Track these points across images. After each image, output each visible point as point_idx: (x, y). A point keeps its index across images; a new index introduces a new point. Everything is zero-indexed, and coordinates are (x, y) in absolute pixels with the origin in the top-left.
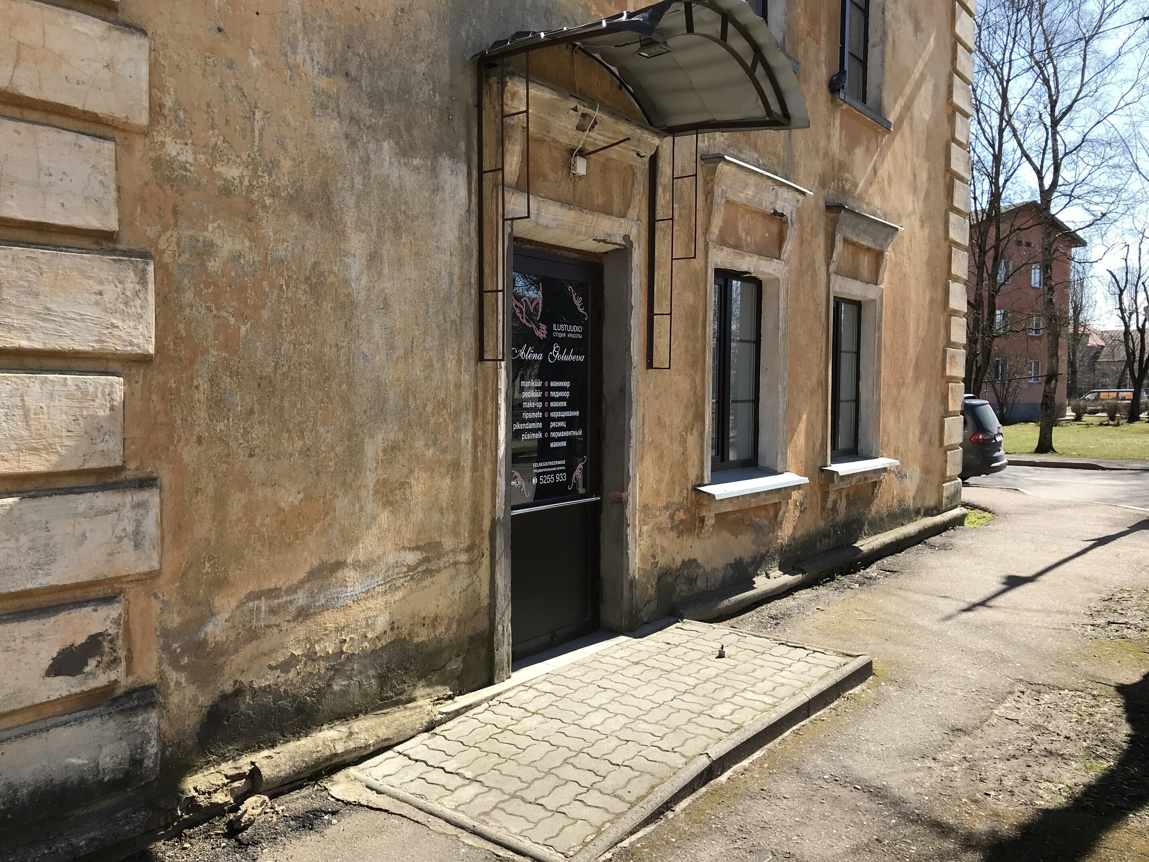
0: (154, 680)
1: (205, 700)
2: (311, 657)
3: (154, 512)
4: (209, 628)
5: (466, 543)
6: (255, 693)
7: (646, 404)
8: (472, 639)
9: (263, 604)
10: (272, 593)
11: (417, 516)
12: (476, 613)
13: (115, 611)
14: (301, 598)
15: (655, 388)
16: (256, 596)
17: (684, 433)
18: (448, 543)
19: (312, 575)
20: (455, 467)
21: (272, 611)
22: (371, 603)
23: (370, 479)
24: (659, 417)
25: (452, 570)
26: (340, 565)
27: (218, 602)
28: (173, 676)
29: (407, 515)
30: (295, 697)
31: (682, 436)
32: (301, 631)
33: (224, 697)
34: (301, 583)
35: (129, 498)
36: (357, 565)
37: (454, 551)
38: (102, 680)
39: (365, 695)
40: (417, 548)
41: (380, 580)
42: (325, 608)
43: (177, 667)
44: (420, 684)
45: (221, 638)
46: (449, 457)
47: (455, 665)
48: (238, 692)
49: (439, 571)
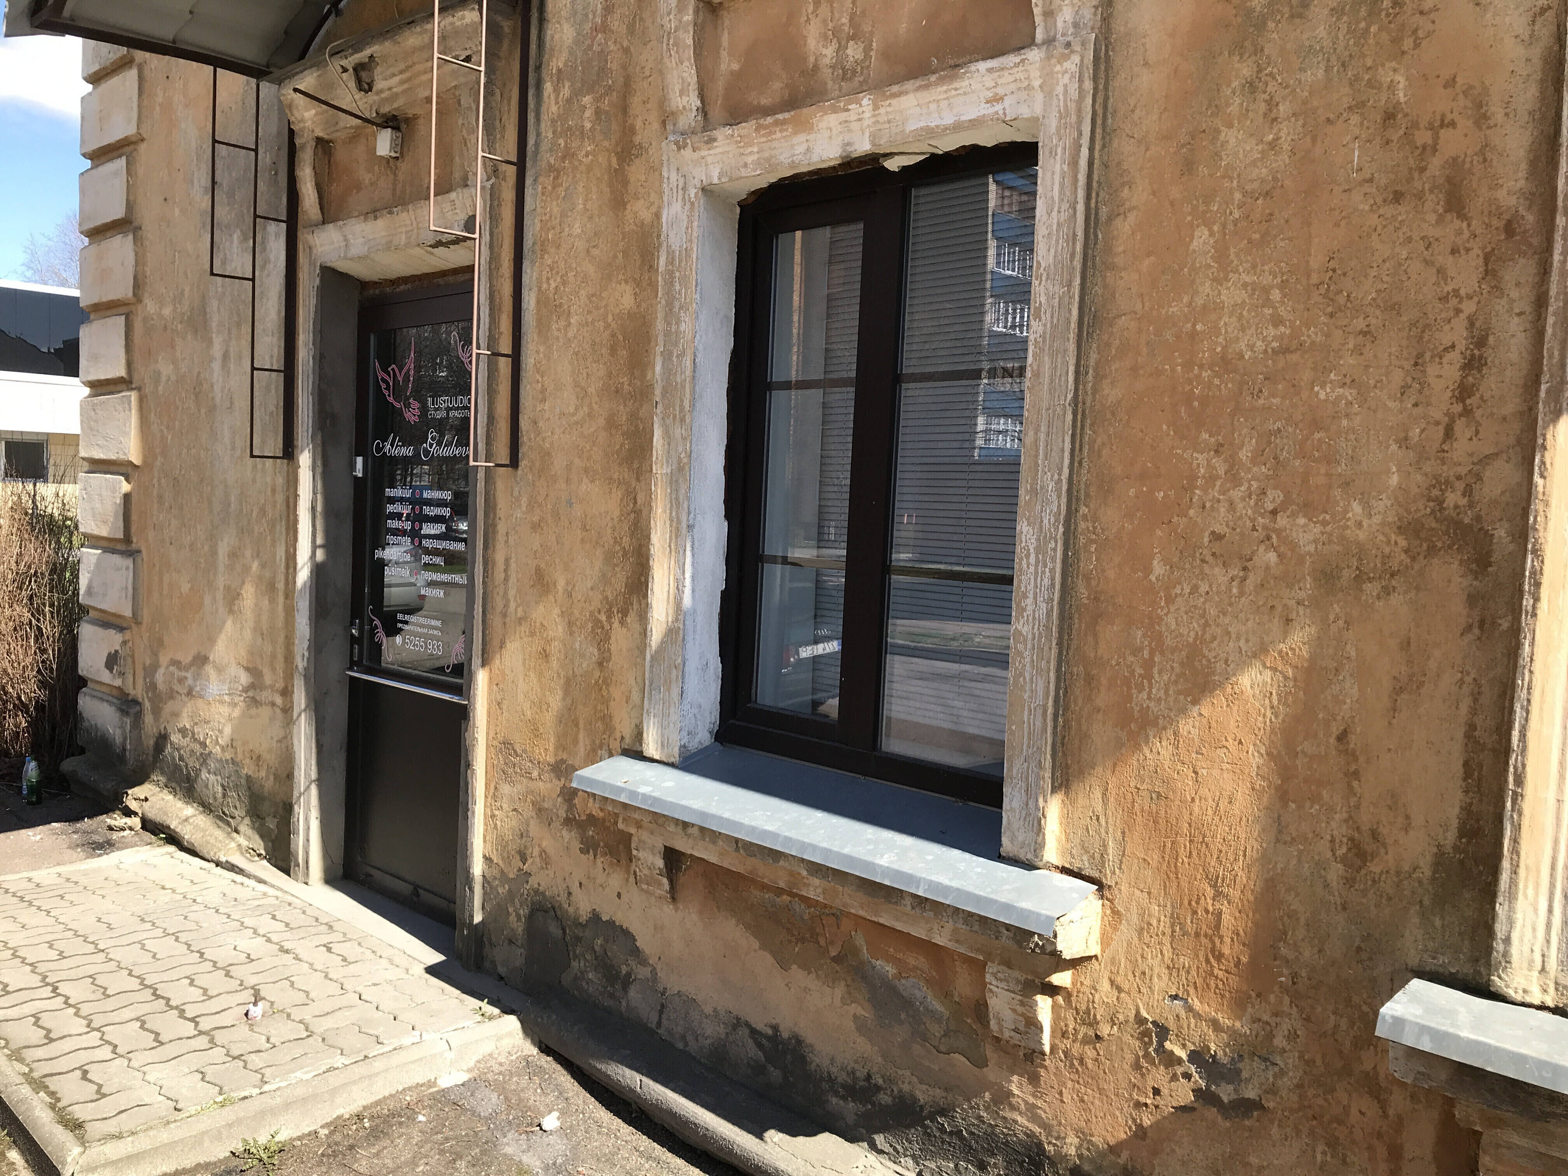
0: (140, 699)
1: (156, 730)
2: (193, 735)
4: (158, 675)
6: (171, 744)
7: (511, 539)
9: (175, 672)
10: (180, 665)
11: (248, 635)
13: (121, 638)
14: (190, 678)
15: (531, 507)
16: (173, 663)
17: (603, 618)
18: (267, 676)
19: (194, 661)
21: (178, 680)
22: (221, 709)
23: (221, 581)
24: (538, 570)
26: (203, 660)
27: (161, 658)
28: (146, 703)
29: (241, 629)
30: (186, 766)
31: (597, 623)
32: (189, 708)
33: (161, 736)
34: (190, 665)
35: (125, 562)
36: (214, 666)
37: (272, 688)
38: (117, 683)
40: (248, 669)
41: (226, 689)
42: (199, 695)
43: (148, 697)
44: (246, 821)
45: (161, 687)
46: (267, 575)
47: (272, 825)
48: (166, 737)
49: (261, 705)
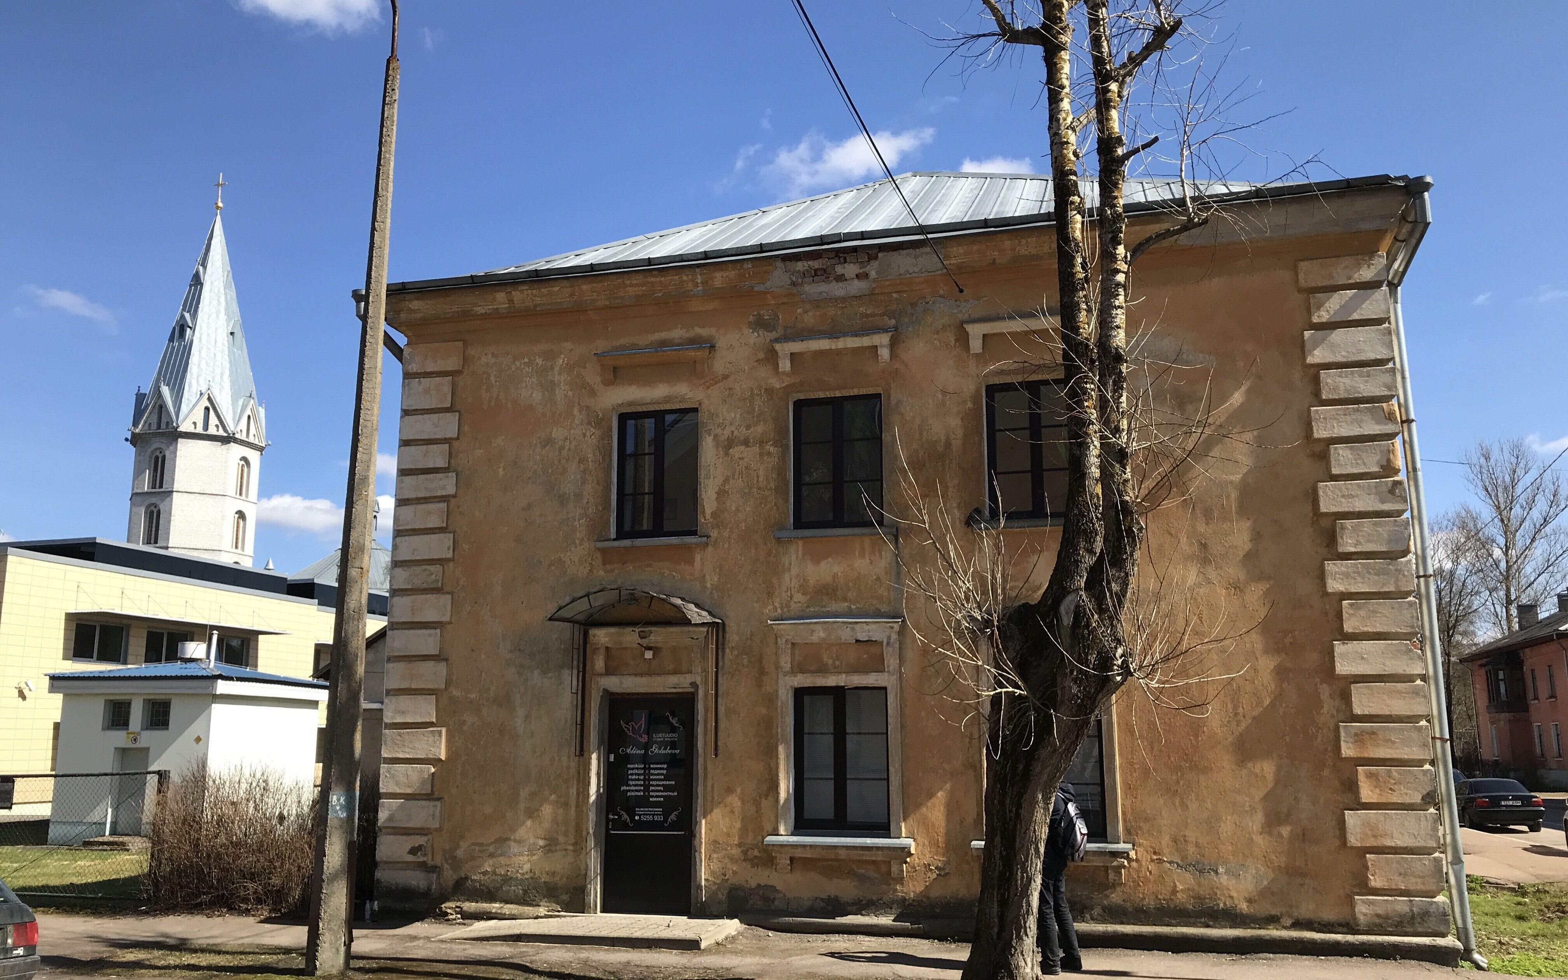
0: (439, 865)
1: (455, 877)
2: (494, 873)
3: (439, 809)
4: (458, 852)
5: (573, 841)
6: (472, 880)
7: (715, 778)
8: (575, 888)
9: (477, 848)
10: (481, 844)
11: (546, 825)
12: (578, 876)
13: (425, 838)
14: (491, 849)
15: (724, 768)
16: (474, 844)
18: (561, 839)
19: (496, 841)
20: (566, 805)
21: (480, 851)
22: (521, 858)
23: (522, 805)
24: (728, 786)
25: (564, 853)
26: (508, 839)
27: (462, 844)
28: (446, 866)
29: (540, 823)
30: (487, 887)
31: (755, 800)
32: (491, 862)
33: (461, 878)
34: (492, 843)
35: (432, 803)
36: (515, 841)
37: (565, 844)
38: (422, 859)
39: (516, 896)
40: (545, 839)
41: (526, 849)
42: (500, 855)
43: (447, 863)
44: (546, 899)
45: (462, 857)
46: (562, 800)
47: (565, 897)
48: (466, 878)
49: (556, 851)
